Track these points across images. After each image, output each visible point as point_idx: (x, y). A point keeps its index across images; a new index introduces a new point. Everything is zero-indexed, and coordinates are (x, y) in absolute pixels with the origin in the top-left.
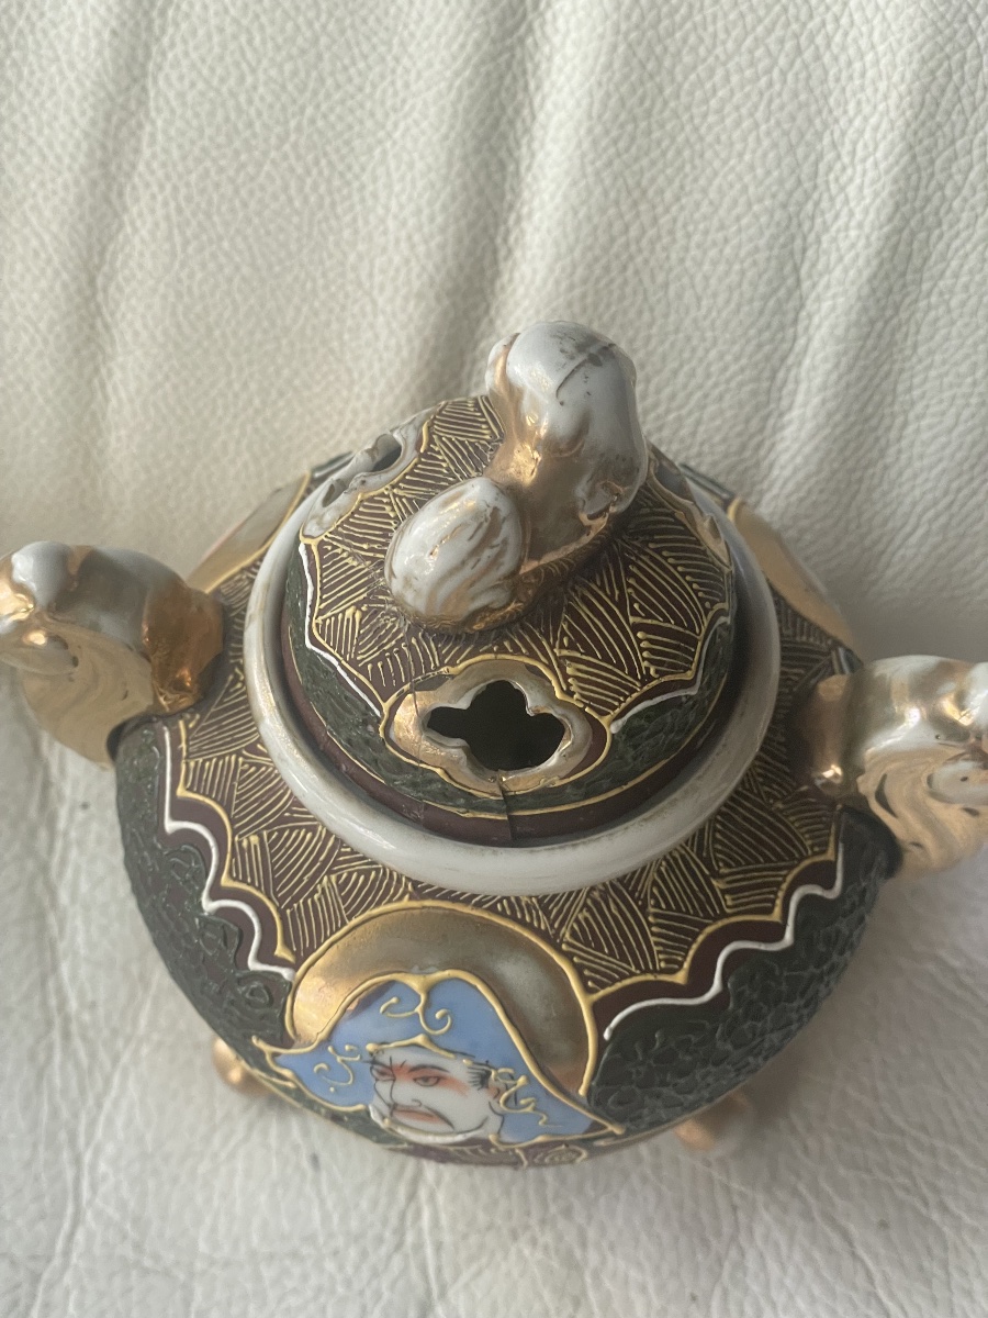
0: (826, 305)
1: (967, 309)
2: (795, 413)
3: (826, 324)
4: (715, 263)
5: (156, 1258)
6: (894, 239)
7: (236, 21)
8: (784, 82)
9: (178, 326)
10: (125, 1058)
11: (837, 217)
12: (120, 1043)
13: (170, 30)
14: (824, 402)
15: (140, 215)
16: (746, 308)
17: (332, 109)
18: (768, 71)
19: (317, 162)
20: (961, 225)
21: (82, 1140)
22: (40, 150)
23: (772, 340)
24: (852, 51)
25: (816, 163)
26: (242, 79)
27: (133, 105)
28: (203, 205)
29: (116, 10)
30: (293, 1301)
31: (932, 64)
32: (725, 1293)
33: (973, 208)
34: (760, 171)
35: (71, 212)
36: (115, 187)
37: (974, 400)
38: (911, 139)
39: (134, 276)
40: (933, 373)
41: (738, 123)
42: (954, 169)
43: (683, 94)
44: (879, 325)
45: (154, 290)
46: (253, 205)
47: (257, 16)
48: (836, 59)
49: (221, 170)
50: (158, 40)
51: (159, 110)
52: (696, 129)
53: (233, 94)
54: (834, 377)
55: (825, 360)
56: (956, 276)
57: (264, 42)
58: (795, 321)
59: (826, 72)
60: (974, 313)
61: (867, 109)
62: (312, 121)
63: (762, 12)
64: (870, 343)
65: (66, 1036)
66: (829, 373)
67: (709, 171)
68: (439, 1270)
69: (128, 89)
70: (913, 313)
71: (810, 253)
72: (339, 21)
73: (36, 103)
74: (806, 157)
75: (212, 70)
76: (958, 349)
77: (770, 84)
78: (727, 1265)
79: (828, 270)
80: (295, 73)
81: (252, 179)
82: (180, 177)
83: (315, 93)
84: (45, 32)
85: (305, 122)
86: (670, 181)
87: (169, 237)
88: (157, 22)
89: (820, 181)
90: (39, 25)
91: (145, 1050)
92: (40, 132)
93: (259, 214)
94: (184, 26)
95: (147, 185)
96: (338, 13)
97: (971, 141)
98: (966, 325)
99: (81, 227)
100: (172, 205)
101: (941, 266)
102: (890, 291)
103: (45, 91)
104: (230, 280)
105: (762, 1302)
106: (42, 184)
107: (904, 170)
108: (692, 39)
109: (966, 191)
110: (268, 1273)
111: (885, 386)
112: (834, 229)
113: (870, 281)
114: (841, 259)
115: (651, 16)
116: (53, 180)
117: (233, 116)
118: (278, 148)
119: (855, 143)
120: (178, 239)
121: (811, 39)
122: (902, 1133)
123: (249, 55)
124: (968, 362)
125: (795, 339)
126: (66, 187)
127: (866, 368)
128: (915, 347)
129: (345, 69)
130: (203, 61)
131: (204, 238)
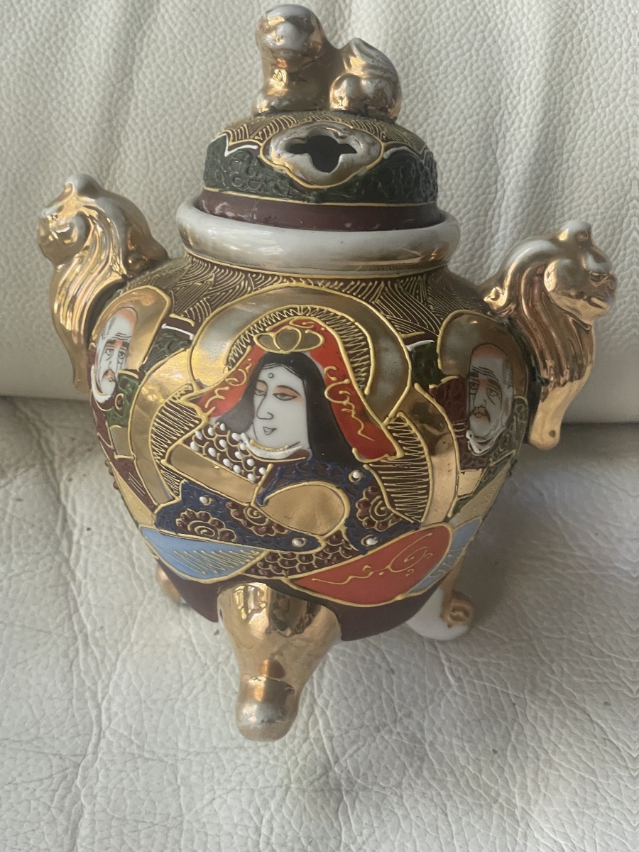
0: (512, 171)
1: (589, 167)
2: (500, 234)
3: (513, 181)
4: (448, 153)
5: (153, 753)
6: (546, 130)
7: (181, 42)
8: (478, 55)
9: (151, 208)
10: (124, 653)
11: (513, 123)
12: (120, 647)
13: (145, 49)
14: (516, 225)
15: (129, 147)
16: (468, 176)
17: (235, 85)
18: (469, 50)
19: (227, 113)
20: (581, 121)
21: (100, 696)
22: (74, 116)
23: (484, 193)
24: (513, 37)
25: (500, 95)
26: (185, 72)
27: (125, 88)
28: (165, 140)
29: (116, 39)
30: (242, 769)
31: (556, 39)
32: (514, 748)
33: (586, 112)
34: (469, 102)
35: (91, 146)
36: (115, 133)
37: (599, 217)
38: (548, 77)
39: (126, 182)
40: (574, 204)
41: (455, 78)
42: (574, 92)
43: (424, 65)
44: (542, 179)
45: (137, 189)
46: (192, 139)
47: (192, 39)
48: (504, 41)
49: (175, 121)
50: (138, 54)
51: (140, 91)
52: (433, 82)
53: (180, 79)
54: (520, 210)
55: (515, 201)
56: (581, 149)
57: (196, 52)
58: (496, 182)
59: (500, 49)
60: (593, 168)
61: (524, 65)
62: (224, 92)
63: (463, 21)
64: (538, 190)
65: (86, 644)
66: (517, 208)
67: (441, 104)
68: (333, 750)
69: (122, 80)
70: (560, 172)
71: (500, 144)
72: (237, 40)
73: (71, 90)
74: (494, 92)
75: (169, 68)
76: (587, 189)
77: (471, 56)
78: (513, 734)
79: (511, 151)
80: (214, 67)
81: (192, 124)
82: (152, 126)
83: (225, 77)
84: (76, 52)
85: (220, 93)
86: (421, 110)
87: (146, 159)
88: (138, 45)
89: (502, 104)
90: (73, 49)
91: (136, 648)
92: (74, 104)
93: (196, 143)
94: (153, 46)
95: (133, 131)
96: (236, 35)
97: (581, 77)
98: (590, 175)
99: (96, 156)
100: (148, 141)
101: (572, 144)
102: (546, 160)
103: (76, 83)
104: (180, 180)
105: (539, 751)
106: (75, 133)
107: (547, 93)
108: (427, 37)
109: (581, 104)
110: (225, 757)
111: (548, 213)
112: (512, 130)
113: (535, 154)
114: (517, 145)
115: (405, 26)
116: (81, 131)
117: (180, 91)
118: (205, 107)
119: (519, 83)
120: (150, 159)
121: (491, 32)
122: (610, 657)
123: (188, 59)
124: (593, 196)
125: (496, 192)
126: (88, 134)
127: (537, 204)
128: (563, 190)
129: (241, 64)
130: (164, 63)
131: (165, 158)
